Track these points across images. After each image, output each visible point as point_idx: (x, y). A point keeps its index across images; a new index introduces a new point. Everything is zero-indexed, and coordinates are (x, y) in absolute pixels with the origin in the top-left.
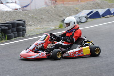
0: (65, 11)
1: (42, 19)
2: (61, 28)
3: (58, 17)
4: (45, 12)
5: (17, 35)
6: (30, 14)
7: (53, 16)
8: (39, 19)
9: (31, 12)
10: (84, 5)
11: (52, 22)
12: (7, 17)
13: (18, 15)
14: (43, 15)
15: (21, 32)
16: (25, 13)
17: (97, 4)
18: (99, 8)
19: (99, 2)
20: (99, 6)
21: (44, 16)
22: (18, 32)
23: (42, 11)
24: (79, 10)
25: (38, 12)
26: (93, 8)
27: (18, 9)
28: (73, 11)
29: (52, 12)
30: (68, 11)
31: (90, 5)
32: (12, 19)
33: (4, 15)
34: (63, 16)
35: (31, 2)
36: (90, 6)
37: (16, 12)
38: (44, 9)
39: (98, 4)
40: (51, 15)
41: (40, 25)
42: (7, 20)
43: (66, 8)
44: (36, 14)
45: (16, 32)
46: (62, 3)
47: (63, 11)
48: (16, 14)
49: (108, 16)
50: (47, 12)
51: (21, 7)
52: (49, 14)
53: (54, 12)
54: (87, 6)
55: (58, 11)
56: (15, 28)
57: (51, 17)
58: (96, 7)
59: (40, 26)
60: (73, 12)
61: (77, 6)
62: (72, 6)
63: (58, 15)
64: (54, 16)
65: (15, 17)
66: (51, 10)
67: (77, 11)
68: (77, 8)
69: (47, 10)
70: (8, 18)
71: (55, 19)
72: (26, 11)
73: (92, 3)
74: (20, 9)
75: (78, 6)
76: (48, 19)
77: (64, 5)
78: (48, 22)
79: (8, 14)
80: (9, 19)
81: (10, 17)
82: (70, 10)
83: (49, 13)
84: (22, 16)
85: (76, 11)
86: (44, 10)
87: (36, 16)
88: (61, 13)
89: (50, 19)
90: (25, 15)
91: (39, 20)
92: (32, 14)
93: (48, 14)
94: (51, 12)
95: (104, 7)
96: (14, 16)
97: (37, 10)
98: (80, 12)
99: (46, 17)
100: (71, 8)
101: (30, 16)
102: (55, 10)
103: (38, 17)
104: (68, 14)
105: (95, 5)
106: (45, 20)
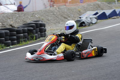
0: (69, 12)
3: (63, 18)
4: (50, 13)
5: (40, 35)
6: (36, 16)
7: (58, 18)
8: (46, 20)
10: (86, 6)
11: (59, 23)
12: (17, 18)
13: (26, 16)
14: (48, 16)
15: (43, 33)
18: (100, 9)
19: (99, 3)
20: (99, 7)
21: (50, 18)
23: (48, 12)
24: (82, 11)
25: (44, 14)
26: (94, 9)
28: (76, 12)
29: (57, 14)
30: (72, 12)
32: (21, 20)
33: (14, 17)
34: (68, 17)
36: (91, 8)
37: (24, 14)
38: (48, 11)
39: (98, 5)
40: (56, 17)
42: (17, 21)
43: (69, 9)
44: (42, 16)
45: (39, 33)
46: (64, 4)
47: (67, 12)
50: (52, 13)
52: (54, 16)
53: (58, 13)
54: (88, 7)
56: (38, 28)
57: (57, 18)
58: (97, 9)
61: (79, 7)
62: (74, 7)
63: (63, 17)
64: (60, 17)
65: (24, 19)
66: (56, 11)
67: (80, 12)
68: (80, 9)
69: (52, 11)
70: (18, 19)
71: (61, 20)
73: (92, 4)
76: (54, 20)
77: (66, 6)
78: (55, 23)
79: (17, 15)
80: (19, 21)
83: (54, 14)
84: (30, 17)
85: (79, 13)
87: (42, 18)
88: (65, 14)
89: (56, 21)
90: (32, 16)
91: (46, 21)
92: (39, 16)
93: (53, 15)
94: (55, 13)
95: (105, 9)
97: (42, 11)
98: (83, 13)
99: (52, 18)
100: (73, 10)
101: (37, 18)
102: (59, 12)
103: (45, 19)
104: (72, 15)
105: (95, 7)
106: (52, 21)
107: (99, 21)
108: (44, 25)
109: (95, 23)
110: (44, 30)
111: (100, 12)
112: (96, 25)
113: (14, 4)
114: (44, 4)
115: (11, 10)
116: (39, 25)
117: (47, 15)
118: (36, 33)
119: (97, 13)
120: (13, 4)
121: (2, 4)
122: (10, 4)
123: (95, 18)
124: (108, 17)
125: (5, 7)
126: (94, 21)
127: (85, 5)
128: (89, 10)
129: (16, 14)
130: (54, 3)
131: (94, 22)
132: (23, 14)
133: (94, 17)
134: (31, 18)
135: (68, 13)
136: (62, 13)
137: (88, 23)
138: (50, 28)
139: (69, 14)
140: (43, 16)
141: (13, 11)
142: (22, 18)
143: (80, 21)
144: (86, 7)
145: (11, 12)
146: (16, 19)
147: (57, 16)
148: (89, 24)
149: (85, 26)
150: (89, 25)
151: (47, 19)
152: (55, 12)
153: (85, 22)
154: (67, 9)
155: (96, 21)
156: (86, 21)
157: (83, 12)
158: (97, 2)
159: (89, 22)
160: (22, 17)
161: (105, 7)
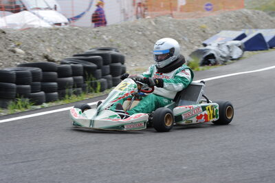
1: (131, 48)
4: (137, 32)
5: (111, 82)
6: (104, 37)
8: (125, 48)
9: (107, 31)
10: (218, 19)
12: (60, 40)
13: (80, 37)
14: (132, 39)
15: (119, 77)
16: (95, 34)
17: (245, 19)
18: (251, 26)
19: (250, 12)
20: (249, 22)
21: (135, 43)
22: (113, 76)
23: (131, 30)
24: (209, 30)
25: (122, 33)
26: (237, 26)
28: (195, 32)
29: (151, 34)
30: (186, 32)
31: (231, 20)
32: (70, 46)
33: (52, 38)
35: (88, 10)
36: (231, 22)
37: (76, 31)
38: (134, 26)
39: (247, 17)
40: (150, 41)
42: (60, 47)
43: (179, 24)
44: (117, 37)
45: (110, 76)
46: (169, 12)
47: (174, 31)
48: (77, 34)
50: (140, 33)
51: (69, 20)
52: (146, 39)
53: (155, 33)
54: (224, 21)
55: (165, 31)
58: (243, 26)
60: (194, 34)
61: (202, 21)
62: (191, 20)
65: (76, 42)
66: (149, 28)
67: (204, 31)
68: (204, 26)
69: (141, 28)
70: (62, 44)
72: (96, 30)
73: (233, 15)
74: (66, 24)
75: (205, 22)
76: (144, 49)
77: (173, 17)
79: (61, 34)
80: (65, 47)
81: (67, 41)
82: (189, 29)
83: (144, 35)
84: (89, 40)
85: (203, 33)
86: (132, 28)
87: (118, 42)
89: (148, 49)
90: (95, 38)
91: (126, 50)
92: (110, 37)
93: (143, 38)
94: (148, 33)
95: (262, 26)
96: (75, 40)
97: (119, 27)
98: (212, 35)
99: (140, 43)
100: (189, 26)
101: (106, 41)
102: (157, 29)
103: (124, 44)
104: (186, 39)
105: (240, 20)
106: (140, 51)
107: (247, 53)
108: (121, 59)
109: (238, 59)
110: (121, 71)
111: (251, 34)
112: (240, 62)
113: (55, 9)
114: (123, 11)
115: (46, 21)
116: (110, 59)
117: (130, 37)
118: (104, 75)
119: (243, 36)
120: (51, 9)
121: (28, 8)
122: (46, 9)
123: (240, 47)
124: (268, 46)
125: (34, 14)
126: (237, 53)
127: (216, 15)
128: (227, 29)
129: (58, 32)
130: (146, 9)
131: (235, 57)
132: (75, 33)
133: (236, 45)
134: (93, 41)
135: (178, 33)
137: (221, 57)
138: (136, 65)
139: (180, 35)
140: (119, 38)
141: (51, 23)
142: (72, 41)
143: (205, 53)
144: (219, 21)
145: (48, 26)
146: (58, 43)
147: (152, 40)
148: (223, 60)
149: (215, 64)
150: (224, 63)
151: (129, 45)
152: (147, 29)
153: (216, 56)
154: (174, 24)
155: (240, 54)
156: (218, 54)
157: (211, 32)
158: (245, 10)
159: (225, 55)
160: (72, 39)
161: (262, 22)
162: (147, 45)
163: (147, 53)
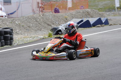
0: (54, 19)
1: (29, 27)
2: (50, 37)
3: (46, 25)
4: (33, 20)
6: (16, 22)
7: (41, 25)
8: (26, 27)
9: (18, 20)
10: (74, 13)
11: (41, 30)
14: (30, 23)
15: (9, 41)
16: (12, 21)
17: (87, 13)
18: (90, 17)
20: (89, 14)
21: (32, 25)
22: (5, 41)
23: (30, 19)
24: (69, 18)
25: (25, 20)
26: (83, 16)
27: (4, 16)
28: (62, 19)
29: (40, 20)
30: (57, 19)
34: (51, 24)
35: (17, 10)
36: (80, 15)
37: (2, 20)
41: (27, 33)
43: (54, 16)
45: (3, 41)
46: (51, 10)
47: (51, 19)
48: (2, 21)
49: (100, 25)
50: (35, 20)
51: (7, 14)
52: (37, 23)
53: (42, 20)
54: (77, 14)
57: (39, 25)
58: (86, 16)
59: (28, 35)
61: (66, 14)
64: (43, 24)
67: (66, 19)
68: (67, 16)
69: (35, 18)
71: (43, 27)
72: (13, 19)
73: (81, 11)
74: (5, 16)
76: (35, 27)
78: (36, 30)
83: (37, 21)
84: (8, 23)
87: (23, 24)
88: (49, 21)
89: (38, 27)
91: (27, 28)
92: (19, 22)
93: (35, 22)
95: (95, 17)
97: (24, 17)
99: (34, 25)
100: (60, 17)
101: (17, 24)
102: (43, 18)
103: (26, 25)
104: (57, 23)
106: (33, 28)
107: (80, 29)
114: (33, 10)
119: (82, 21)
134: (10, 24)
136: (46, 20)
139: (54, 21)
140: (23, 23)
143: (57, 29)
144: (74, 14)
147: (40, 23)
149: (61, 34)
151: (28, 25)
152: (38, 18)
154: (52, 16)
157: (69, 19)
158: (88, 9)
161: (95, 15)
162: (37, 26)
163: (37, 29)
